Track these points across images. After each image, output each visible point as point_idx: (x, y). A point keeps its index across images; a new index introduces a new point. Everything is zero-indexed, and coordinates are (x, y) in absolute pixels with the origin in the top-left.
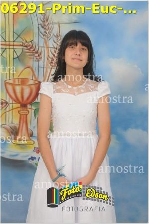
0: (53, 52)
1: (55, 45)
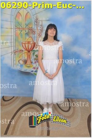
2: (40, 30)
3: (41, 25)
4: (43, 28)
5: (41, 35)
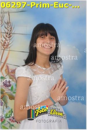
0: (5, 36)
1: (6, 31)
2: (5, 35)
3: (8, 23)
4: (11, 28)
5: (8, 45)
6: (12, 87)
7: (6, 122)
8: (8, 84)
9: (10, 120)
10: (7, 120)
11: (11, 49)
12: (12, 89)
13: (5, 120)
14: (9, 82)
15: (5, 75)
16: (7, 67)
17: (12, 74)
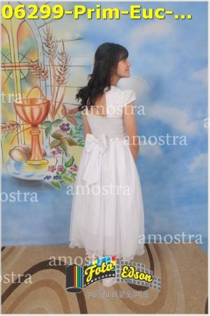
0: (59, 70)
1: (61, 63)
2: (59, 68)
3: (62, 54)
4: (66, 60)
5: (63, 81)
6: (72, 131)
7: (67, 172)
8: (66, 127)
9: (72, 169)
10: (68, 169)
11: (67, 85)
12: (71, 133)
13: (65, 170)
14: (68, 125)
15: (61, 116)
16: (64, 107)
17: (70, 115)
